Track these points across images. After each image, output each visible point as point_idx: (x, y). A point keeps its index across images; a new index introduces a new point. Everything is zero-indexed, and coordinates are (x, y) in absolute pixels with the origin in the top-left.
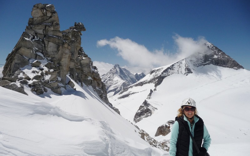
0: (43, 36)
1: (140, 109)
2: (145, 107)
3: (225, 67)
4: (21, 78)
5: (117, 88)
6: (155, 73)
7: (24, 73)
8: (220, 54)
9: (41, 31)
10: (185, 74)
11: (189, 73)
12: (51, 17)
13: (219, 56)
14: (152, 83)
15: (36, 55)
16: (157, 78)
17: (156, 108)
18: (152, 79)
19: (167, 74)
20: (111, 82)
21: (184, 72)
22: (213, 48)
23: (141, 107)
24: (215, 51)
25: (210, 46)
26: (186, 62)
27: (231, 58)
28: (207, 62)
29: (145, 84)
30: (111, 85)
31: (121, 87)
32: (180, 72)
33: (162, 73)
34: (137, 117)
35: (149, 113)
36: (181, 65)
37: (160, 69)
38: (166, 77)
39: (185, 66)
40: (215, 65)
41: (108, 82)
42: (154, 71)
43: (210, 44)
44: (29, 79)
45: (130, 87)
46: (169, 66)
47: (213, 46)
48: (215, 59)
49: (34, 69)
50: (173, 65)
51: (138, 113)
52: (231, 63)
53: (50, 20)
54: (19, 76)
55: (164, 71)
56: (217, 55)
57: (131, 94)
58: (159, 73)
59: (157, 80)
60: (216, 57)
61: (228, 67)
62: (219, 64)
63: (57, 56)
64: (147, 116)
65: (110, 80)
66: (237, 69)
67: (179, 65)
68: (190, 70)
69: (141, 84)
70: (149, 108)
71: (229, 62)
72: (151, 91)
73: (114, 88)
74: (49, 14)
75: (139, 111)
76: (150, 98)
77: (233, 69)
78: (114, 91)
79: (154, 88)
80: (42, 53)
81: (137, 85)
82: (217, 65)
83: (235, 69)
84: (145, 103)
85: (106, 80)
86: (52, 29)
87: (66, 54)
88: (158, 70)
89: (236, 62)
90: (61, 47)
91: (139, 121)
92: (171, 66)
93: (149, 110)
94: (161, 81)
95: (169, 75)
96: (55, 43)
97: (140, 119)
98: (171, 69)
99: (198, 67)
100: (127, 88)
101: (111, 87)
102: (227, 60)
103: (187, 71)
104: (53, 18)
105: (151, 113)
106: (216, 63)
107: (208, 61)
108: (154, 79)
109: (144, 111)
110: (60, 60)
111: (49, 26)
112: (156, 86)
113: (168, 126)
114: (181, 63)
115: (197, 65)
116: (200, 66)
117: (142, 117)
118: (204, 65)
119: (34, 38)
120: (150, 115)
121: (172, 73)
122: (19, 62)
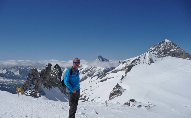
0: (33, 79)
1: (113, 90)
2: (117, 89)
3: (180, 58)
4: (26, 94)
5: (100, 74)
6: (126, 63)
7: (27, 92)
8: (176, 48)
9: (32, 77)
10: (148, 64)
11: (151, 63)
12: (35, 72)
13: (175, 50)
14: (123, 70)
15: (31, 85)
16: (127, 67)
17: (126, 90)
18: (124, 68)
19: (135, 64)
20: (95, 69)
21: (148, 62)
22: (170, 43)
23: (114, 88)
24: (172, 46)
25: (169, 42)
26: (149, 54)
27: (185, 51)
28: (166, 55)
29: (118, 71)
30: (95, 72)
31: (103, 73)
32: (144, 62)
33: (131, 63)
34: (111, 96)
35: (120, 93)
36: (145, 57)
37: (130, 60)
38: (134, 66)
39: (149, 58)
40: (172, 56)
41: (93, 69)
42: (125, 61)
43: (168, 40)
44: (28, 94)
45: (107, 74)
46: (136, 58)
47: (170, 42)
48: (172, 52)
49: (29, 90)
50: (139, 57)
51: (112, 93)
52: (185, 55)
53: (35, 73)
54: (25, 93)
55: (133, 62)
56: (173, 49)
57: (108, 79)
58: (129, 63)
59: (127, 68)
60: (172, 50)
61: (182, 58)
62: (175, 56)
63: (37, 84)
64: (118, 96)
65: (94, 67)
66: (189, 60)
67: (144, 57)
68: (152, 60)
69: (116, 71)
70: (120, 89)
71: (183, 54)
72: (123, 77)
73: (97, 74)
74: (35, 71)
75: (113, 92)
76: (121, 82)
77: (186, 59)
78: (97, 76)
79: (125, 74)
80: (32, 84)
81: (112, 72)
82: (174, 57)
83: (188, 59)
84: (118, 86)
85: (91, 67)
86: (36, 76)
87: (40, 83)
88: (128, 61)
89: (188, 54)
90: (38, 81)
91: (112, 99)
92: (138, 58)
93: (120, 91)
94: (130, 69)
95: (136, 65)
96: (36, 80)
97: (113, 97)
98: (138, 60)
99: (159, 58)
100: (105, 74)
101: (95, 73)
102: (182, 52)
103: (150, 62)
104: (36, 72)
105: (121, 93)
106: (173, 55)
107: (167, 53)
108: (125, 68)
109: (116, 92)
110: (38, 85)
111: (35, 75)
112: (126, 73)
113: (129, 103)
114: (146, 55)
115: (158, 57)
116: (160, 57)
117: (115, 96)
118: (164, 57)
119: (30, 80)
120: (121, 95)
121: (139, 63)
122: (26, 89)
